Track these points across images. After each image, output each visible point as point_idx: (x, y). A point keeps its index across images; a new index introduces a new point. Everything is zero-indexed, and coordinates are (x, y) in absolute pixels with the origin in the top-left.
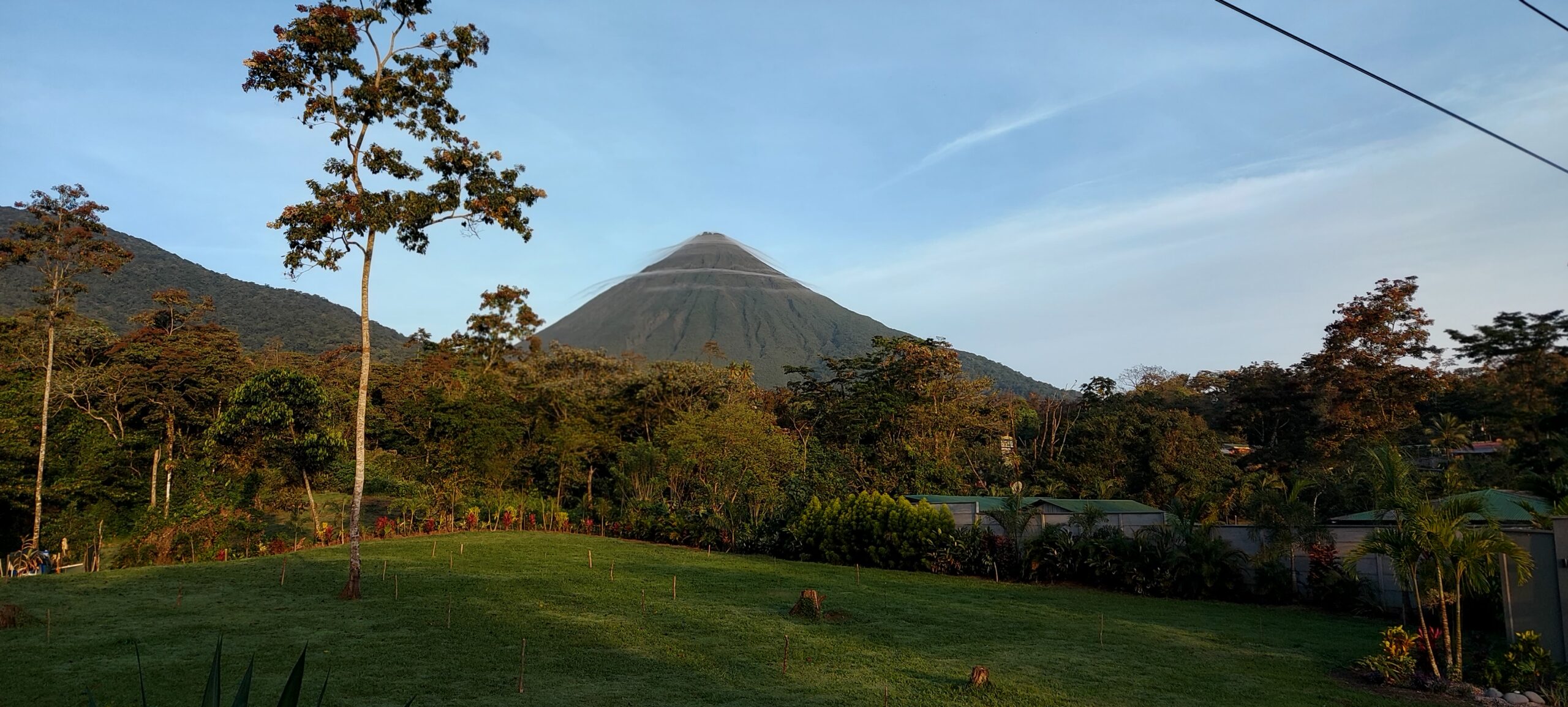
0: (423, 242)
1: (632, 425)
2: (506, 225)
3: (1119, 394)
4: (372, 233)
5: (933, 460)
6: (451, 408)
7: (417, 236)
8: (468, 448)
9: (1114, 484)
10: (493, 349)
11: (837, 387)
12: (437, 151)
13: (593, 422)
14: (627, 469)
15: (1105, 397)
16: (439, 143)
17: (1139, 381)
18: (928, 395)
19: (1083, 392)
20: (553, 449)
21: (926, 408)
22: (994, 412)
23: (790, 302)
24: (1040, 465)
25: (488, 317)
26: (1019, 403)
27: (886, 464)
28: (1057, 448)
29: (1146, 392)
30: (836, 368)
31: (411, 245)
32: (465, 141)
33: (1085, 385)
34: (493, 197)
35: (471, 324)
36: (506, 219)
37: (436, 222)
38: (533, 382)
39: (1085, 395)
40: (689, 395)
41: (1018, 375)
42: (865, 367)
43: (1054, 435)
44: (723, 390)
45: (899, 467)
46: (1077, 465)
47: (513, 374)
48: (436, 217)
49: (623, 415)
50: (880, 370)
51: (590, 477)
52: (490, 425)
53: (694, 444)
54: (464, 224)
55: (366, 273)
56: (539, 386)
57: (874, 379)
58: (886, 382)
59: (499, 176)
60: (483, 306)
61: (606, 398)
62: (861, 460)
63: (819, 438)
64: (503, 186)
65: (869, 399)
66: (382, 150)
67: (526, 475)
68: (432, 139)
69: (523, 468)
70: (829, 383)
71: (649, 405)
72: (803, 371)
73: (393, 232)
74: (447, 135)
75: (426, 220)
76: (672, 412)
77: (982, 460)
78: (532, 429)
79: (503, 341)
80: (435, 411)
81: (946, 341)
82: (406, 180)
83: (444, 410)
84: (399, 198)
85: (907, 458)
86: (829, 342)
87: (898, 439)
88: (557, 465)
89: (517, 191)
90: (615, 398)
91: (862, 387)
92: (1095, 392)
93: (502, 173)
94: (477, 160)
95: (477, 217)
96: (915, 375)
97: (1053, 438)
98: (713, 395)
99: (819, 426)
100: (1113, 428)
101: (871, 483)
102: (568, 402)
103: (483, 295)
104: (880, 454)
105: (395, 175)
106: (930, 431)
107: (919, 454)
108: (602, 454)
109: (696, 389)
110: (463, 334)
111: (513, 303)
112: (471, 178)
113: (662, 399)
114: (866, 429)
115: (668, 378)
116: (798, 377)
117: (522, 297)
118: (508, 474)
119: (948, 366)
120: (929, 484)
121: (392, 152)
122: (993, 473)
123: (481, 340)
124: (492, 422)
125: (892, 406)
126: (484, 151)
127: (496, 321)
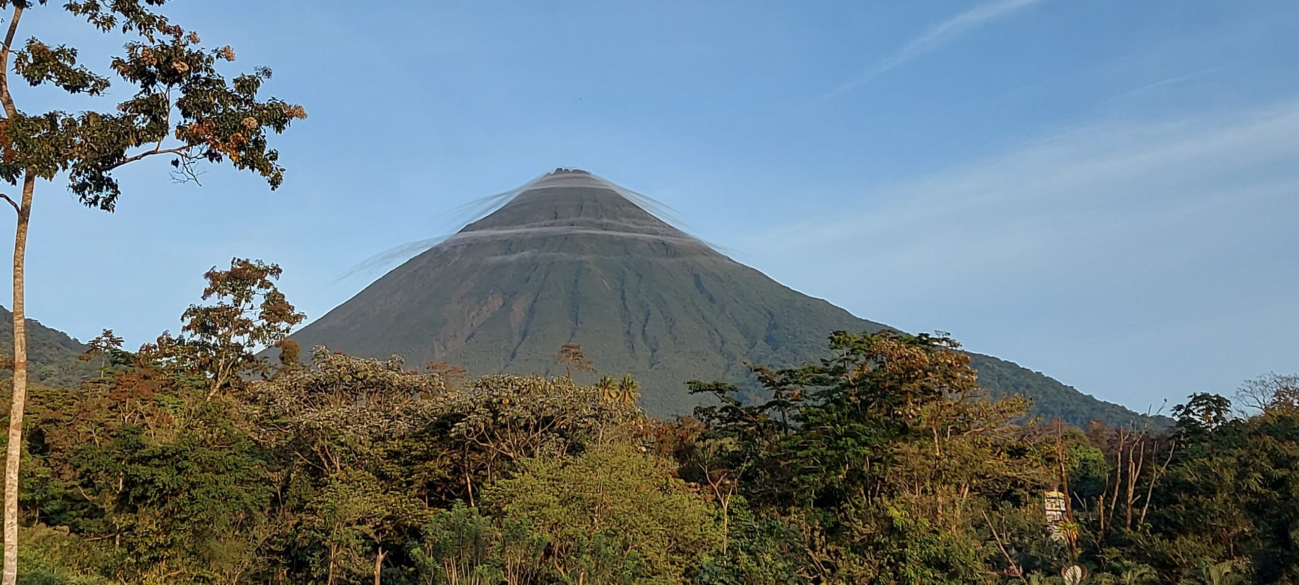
0: (109, 193)
1: (445, 480)
2: (243, 163)
3: (1236, 421)
4: (29, 179)
5: (935, 532)
6: (155, 457)
7: (100, 183)
8: (183, 521)
9: (1234, 568)
10: (222, 362)
11: (775, 415)
12: (132, 48)
13: (382, 476)
14: (438, 551)
15: (1214, 425)
16: (135, 35)
17: (1269, 400)
18: (924, 425)
19: (1177, 419)
20: (318, 522)
21: (920, 447)
22: (1033, 453)
23: (697, 277)
24: (1111, 540)
25: (215, 310)
26: (1073, 437)
27: (857, 539)
28: (1137, 511)
29: (1281, 418)
30: (772, 383)
31: (92, 196)
32: (178, 32)
33: (1179, 407)
34: (220, 120)
35: (187, 321)
36: (243, 153)
37: (131, 160)
38: (285, 414)
39: (1182, 422)
40: (536, 430)
41: (1070, 392)
42: (820, 381)
43: (1131, 490)
44: (591, 422)
45: (879, 543)
46: (1172, 538)
47: (254, 401)
48: (130, 152)
49: (430, 464)
50: (844, 386)
51: (378, 566)
52: (217, 483)
53: (545, 510)
54: (175, 163)
55: (20, 244)
56: (296, 419)
57: (836, 402)
58: (855, 405)
59: (230, 86)
60: (208, 293)
61: (402, 438)
62: (817, 534)
63: (748, 498)
64: (236, 100)
65: (828, 433)
66: (45, 49)
67: (275, 563)
68: (125, 30)
69: (271, 552)
70: (762, 408)
71: (472, 448)
72: (719, 389)
73: (63, 177)
74: (147, 23)
75: (115, 158)
76: (510, 459)
77: (1015, 530)
78: (284, 489)
79: (239, 347)
80: (131, 462)
81: (951, 338)
82: (84, 94)
83: (145, 461)
84: (72, 123)
85: (891, 529)
86: (760, 341)
87: (876, 499)
88: (325, 547)
89: (259, 108)
90: (418, 437)
91: (817, 415)
92: (1197, 418)
93: (236, 81)
94: (194, 60)
95: (195, 150)
96: (902, 393)
97: (1131, 495)
98: (574, 430)
99: (747, 478)
100: (1229, 477)
101: (833, 570)
102: (342, 444)
103: (208, 275)
104: (846, 523)
105: (66, 87)
106: (928, 483)
107: (911, 522)
108: (397, 528)
109: (547, 420)
110: (174, 337)
111: (254, 288)
112: (186, 90)
113: (493, 436)
114: (823, 481)
115: (501, 402)
116: (711, 399)
117: (269, 278)
118: (247, 561)
119: (954, 378)
120: (928, 572)
121: (62, 51)
122: (1033, 552)
123: (204, 346)
124: (222, 477)
125: (865, 444)
126: (206, 47)
127: (227, 316)
